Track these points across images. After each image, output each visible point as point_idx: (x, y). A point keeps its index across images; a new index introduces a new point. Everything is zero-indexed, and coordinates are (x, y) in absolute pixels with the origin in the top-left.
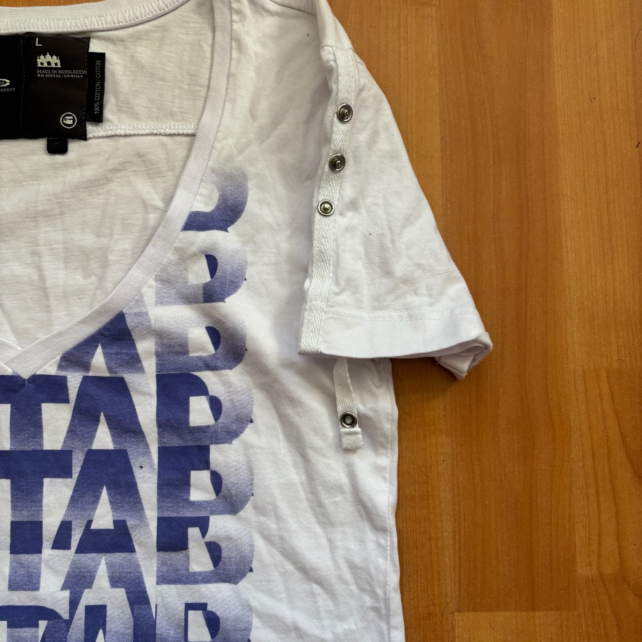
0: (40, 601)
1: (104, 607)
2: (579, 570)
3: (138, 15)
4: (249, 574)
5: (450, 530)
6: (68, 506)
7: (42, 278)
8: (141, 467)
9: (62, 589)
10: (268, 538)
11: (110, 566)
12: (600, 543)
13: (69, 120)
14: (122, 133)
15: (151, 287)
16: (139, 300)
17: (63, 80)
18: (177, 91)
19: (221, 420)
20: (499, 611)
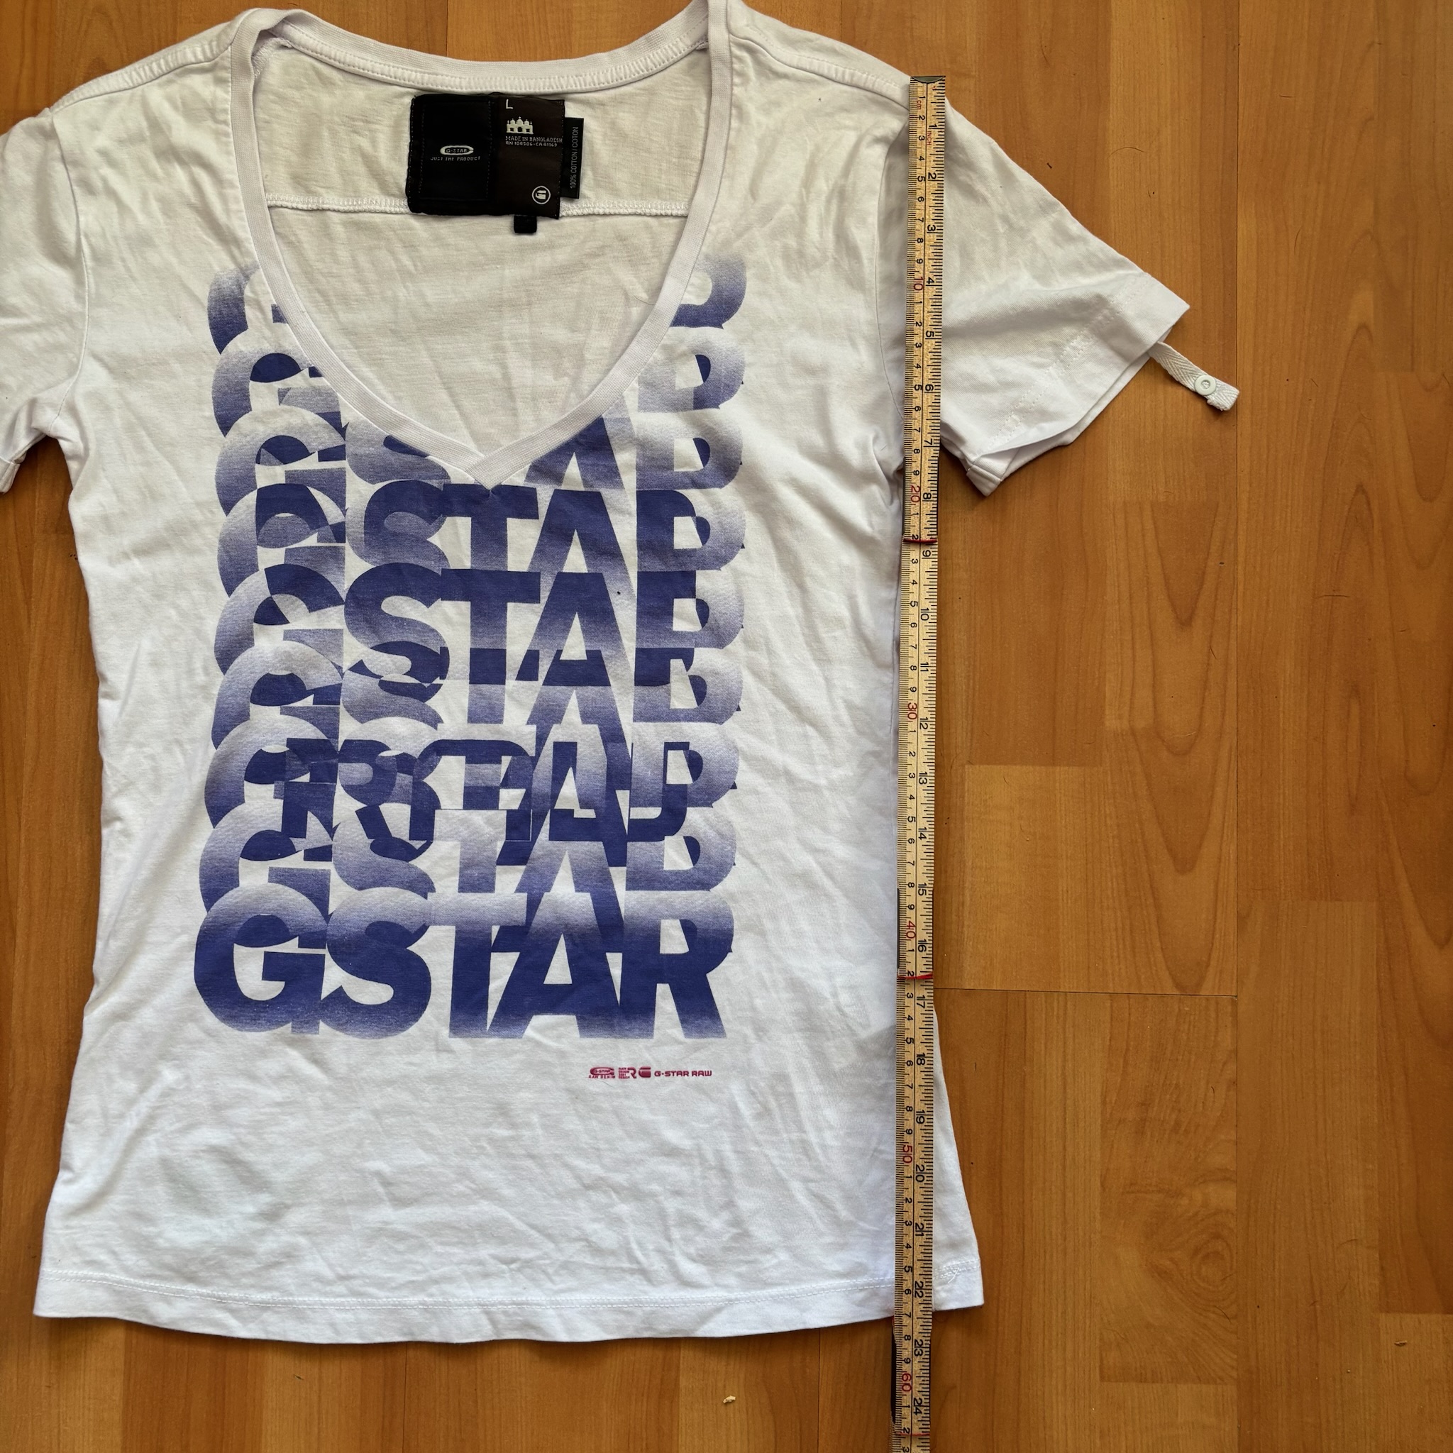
0: (503, 735)
1: (574, 745)
2: (1107, 724)
3: (622, 75)
4: (736, 713)
5: (963, 675)
6: (535, 634)
7: (506, 377)
8: (619, 593)
9: (528, 723)
10: (757, 675)
11: (581, 700)
12: (1133, 694)
13: (541, 195)
14: (601, 212)
15: (633, 390)
16: (620, 405)
17: (534, 149)
18: (664, 165)
19: (709, 543)
20: (1015, 764)
